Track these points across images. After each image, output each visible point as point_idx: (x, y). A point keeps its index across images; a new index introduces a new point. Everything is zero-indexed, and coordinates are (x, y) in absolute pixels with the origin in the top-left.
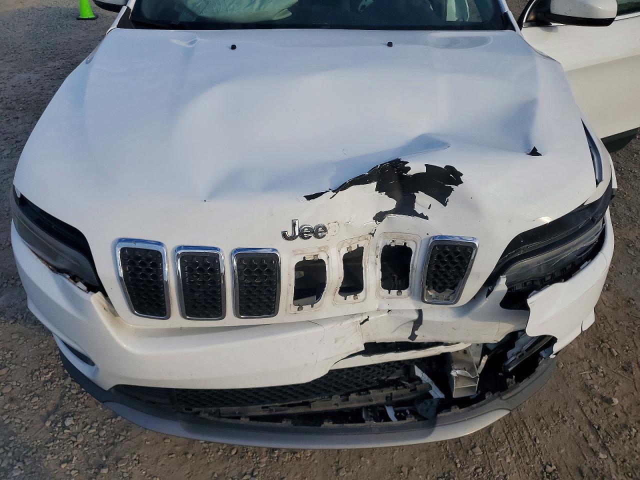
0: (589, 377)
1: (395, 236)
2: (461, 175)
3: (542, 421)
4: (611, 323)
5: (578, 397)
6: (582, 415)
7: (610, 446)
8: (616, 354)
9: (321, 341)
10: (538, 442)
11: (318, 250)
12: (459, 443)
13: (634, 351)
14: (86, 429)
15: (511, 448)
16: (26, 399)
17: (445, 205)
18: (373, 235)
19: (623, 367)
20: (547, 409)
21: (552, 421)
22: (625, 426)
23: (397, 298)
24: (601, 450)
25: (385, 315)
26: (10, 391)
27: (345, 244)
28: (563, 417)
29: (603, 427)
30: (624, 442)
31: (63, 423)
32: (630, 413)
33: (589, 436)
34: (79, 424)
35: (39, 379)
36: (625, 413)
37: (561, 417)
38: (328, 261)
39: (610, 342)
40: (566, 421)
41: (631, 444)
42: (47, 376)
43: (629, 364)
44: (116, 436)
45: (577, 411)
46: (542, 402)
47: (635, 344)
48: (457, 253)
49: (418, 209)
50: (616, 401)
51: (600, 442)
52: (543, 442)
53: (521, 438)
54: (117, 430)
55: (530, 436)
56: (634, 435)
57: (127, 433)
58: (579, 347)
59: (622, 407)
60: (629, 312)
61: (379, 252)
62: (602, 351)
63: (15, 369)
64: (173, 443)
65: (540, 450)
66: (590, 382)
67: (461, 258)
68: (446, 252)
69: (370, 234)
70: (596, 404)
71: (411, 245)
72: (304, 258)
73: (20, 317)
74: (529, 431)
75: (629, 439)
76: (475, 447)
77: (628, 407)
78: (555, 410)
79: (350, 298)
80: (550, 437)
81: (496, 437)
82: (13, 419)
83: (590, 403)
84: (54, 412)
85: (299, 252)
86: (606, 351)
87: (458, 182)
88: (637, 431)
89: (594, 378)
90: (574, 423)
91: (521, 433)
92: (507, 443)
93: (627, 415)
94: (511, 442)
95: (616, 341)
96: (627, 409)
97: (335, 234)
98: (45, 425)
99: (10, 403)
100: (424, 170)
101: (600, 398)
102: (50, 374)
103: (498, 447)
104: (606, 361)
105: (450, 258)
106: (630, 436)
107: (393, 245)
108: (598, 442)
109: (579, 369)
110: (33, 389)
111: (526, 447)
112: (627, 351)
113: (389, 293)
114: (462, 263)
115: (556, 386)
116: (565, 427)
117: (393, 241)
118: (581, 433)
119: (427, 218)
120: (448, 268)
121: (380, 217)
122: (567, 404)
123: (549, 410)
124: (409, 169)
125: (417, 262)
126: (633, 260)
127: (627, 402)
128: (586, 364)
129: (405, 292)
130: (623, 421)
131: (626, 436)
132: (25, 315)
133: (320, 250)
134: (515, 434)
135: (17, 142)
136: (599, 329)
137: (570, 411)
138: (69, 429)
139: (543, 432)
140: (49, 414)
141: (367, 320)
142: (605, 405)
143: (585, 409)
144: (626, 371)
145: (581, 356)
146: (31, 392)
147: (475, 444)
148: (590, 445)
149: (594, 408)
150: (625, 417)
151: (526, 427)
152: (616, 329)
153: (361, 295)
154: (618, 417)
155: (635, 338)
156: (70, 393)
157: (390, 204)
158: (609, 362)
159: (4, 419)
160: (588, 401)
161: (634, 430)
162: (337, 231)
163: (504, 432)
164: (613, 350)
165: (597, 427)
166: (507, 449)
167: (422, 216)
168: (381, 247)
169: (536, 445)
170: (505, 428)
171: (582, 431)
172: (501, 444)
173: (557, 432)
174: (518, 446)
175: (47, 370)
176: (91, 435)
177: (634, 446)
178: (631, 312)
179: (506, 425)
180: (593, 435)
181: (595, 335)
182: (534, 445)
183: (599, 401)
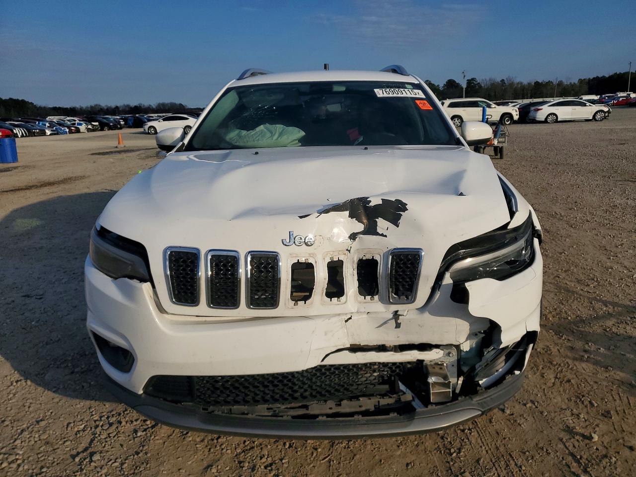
0: (571, 421)
1: (365, 251)
2: (407, 205)
3: (527, 453)
4: (592, 383)
5: (561, 436)
6: (565, 449)
7: (591, 471)
8: (596, 405)
9: (313, 331)
10: (524, 468)
11: (308, 255)
12: (450, 471)
13: (613, 403)
14: (110, 463)
15: (498, 473)
16: (60, 443)
17: (398, 226)
18: (349, 251)
19: (602, 414)
20: (532, 445)
21: (536, 454)
22: (605, 456)
23: (371, 303)
24: (583, 473)
25: (365, 316)
26: (47, 438)
27: (329, 255)
28: (547, 450)
29: (585, 457)
30: (605, 468)
31: (91, 459)
32: (610, 447)
33: (571, 463)
34: (104, 459)
35: (73, 429)
36: (605, 447)
37: (545, 450)
38: (316, 266)
39: (590, 397)
40: (550, 454)
41: (611, 469)
42: (80, 427)
43: (608, 412)
44: (136, 467)
45: (561, 446)
46: (527, 440)
47: (613, 397)
48: (409, 260)
49: (379, 230)
50: (596, 438)
51: (582, 468)
52: (529, 468)
53: (507, 465)
54: (138, 464)
55: (516, 465)
56: (614, 462)
57: (147, 465)
58: (562, 401)
59: (603, 443)
60: (608, 376)
61: (355, 266)
62: (583, 403)
63: (53, 422)
64: (188, 473)
65: (525, 474)
66: (573, 425)
67: (412, 264)
68: (401, 260)
69: (347, 250)
70: (578, 440)
71: (377, 258)
72: (298, 260)
73: (61, 387)
74: (515, 461)
75: (609, 465)
76: (464, 472)
77: (608, 443)
78: (541, 445)
79: (335, 300)
80: (535, 465)
81: (484, 465)
82: (46, 457)
83: (572, 440)
84: (83, 452)
85: (294, 255)
86: (586, 403)
87: (405, 209)
88: (617, 460)
89: (576, 422)
90: (558, 455)
91: (508, 462)
92: (494, 469)
93: (607, 448)
94: (499, 469)
95: (595, 395)
96: (607, 445)
97: (320, 245)
98: (74, 460)
99: (46, 446)
100: (381, 202)
101: (581, 436)
102: (83, 425)
103: (486, 472)
104: (587, 410)
105: (404, 264)
106: (611, 463)
107: (364, 258)
108: (580, 467)
109: (562, 416)
110: (66, 436)
111: (512, 473)
112: (606, 403)
113: (365, 298)
114: (413, 267)
115: (541, 428)
116: (549, 458)
117: (364, 256)
118: (564, 462)
119: (386, 236)
120: (404, 271)
121: (353, 237)
122: (550, 441)
123: (534, 446)
124: (370, 201)
125: (382, 270)
126: (610, 340)
127: (606, 439)
128: (568, 413)
129: (376, 297)
130: (604, 453)
131: (607, 463)
132: (66, 385)
133: (311, 255)
134: (503, 463)
135: (74, 274)
136: (580, 388)
137: (554, 447)
138: (95, 463)
139: (529, 461)
140: (78, 454)
141: (350, 318)
142: (587, 441)
143: (567, 444)
144: (606, 417)
145: (564, 407)
146: (65, 438)
147: (464, 470)
148: (573, 470)
149: (576, 444)
150: (606, 450)
151: (513, 458)
152: (595, 388)
153: (343, 299)
154: (599, 450)
155: (613, 393)
156: (99, 438)
157: (360, 227)
158: (590, 411)
159: (39, 457)
160: (570, 439)
161: (614, 459)
162: (322, 243)
163: (492, 461)
164: (593, 402)
165: (579, 457)
166: (494, 474)
167: (382, 235)
168: (356, 261)
169: (522, 471)
170: (493, 459)
171: (566, 460)
172: (489, 470)
173: (542, 462)
174: (505, 472)
175: (81, 423)
176: (114, 468)
177: (614, 471)
178: (609, 376)
179: (494, 457)
180: (575, 463)
181: (576, 392)
182: (520, 471)
183: (581, 438)
